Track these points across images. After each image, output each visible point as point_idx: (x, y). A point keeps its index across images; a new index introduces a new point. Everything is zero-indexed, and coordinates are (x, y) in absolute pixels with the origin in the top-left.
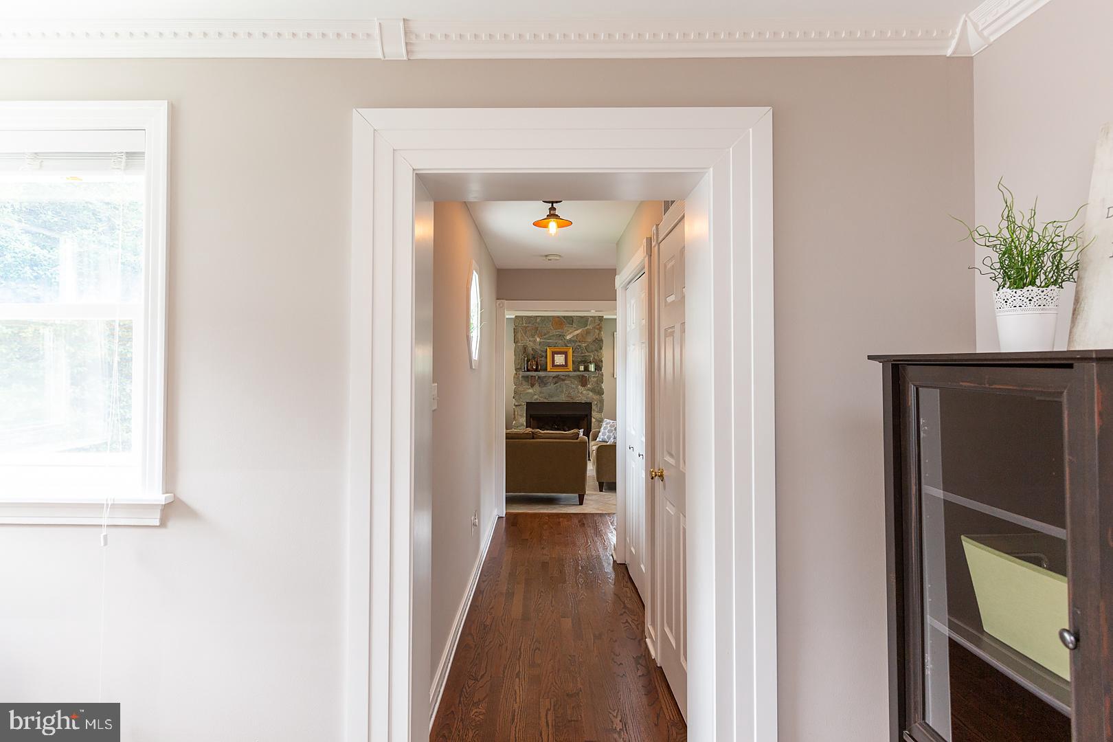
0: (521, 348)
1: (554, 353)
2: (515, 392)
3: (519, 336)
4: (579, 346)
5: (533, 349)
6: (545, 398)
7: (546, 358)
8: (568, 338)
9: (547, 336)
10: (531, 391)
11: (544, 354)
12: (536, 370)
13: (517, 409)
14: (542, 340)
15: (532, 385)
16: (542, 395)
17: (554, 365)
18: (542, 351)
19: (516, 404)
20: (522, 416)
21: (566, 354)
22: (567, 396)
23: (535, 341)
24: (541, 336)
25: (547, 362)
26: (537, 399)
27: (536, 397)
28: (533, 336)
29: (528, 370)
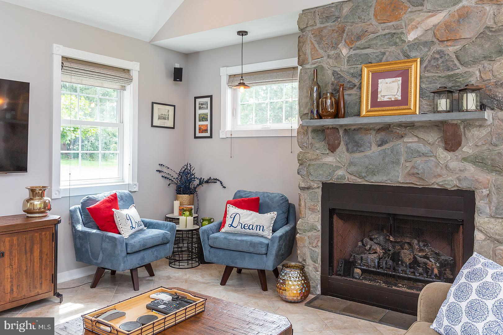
0: (310, 73)
1: (376, 76)
2: (301, 162)
3: (308, 49)
4: (438, 52)
5: (334, 73)
6: (360, 177)
7: (360, 88)
8: (412, 36)
9: (363, 41)
10: (330, 159)
11: (356, 81)
12: (336, 115)
13: (305, 195)
14: (352, 52)
15: (333, 148)
16: (353, 169)
17: (375, 103)
18: (353, 75)
19: (303, 185)
20: (313, 210)
21: (405, 75)
22: (410, 174)
23: (338, 57)
24: (350, 44)
25: (360, 98)
26: (343, 177)
27: (340, 172)
28: (335, 46)
29: (320, 117)
